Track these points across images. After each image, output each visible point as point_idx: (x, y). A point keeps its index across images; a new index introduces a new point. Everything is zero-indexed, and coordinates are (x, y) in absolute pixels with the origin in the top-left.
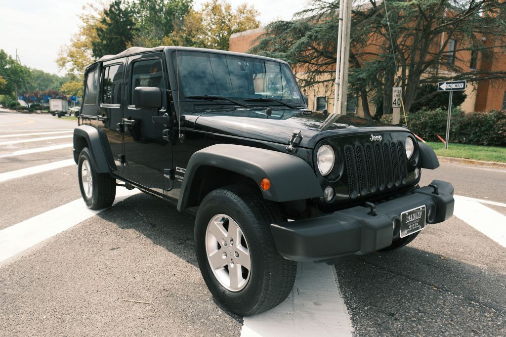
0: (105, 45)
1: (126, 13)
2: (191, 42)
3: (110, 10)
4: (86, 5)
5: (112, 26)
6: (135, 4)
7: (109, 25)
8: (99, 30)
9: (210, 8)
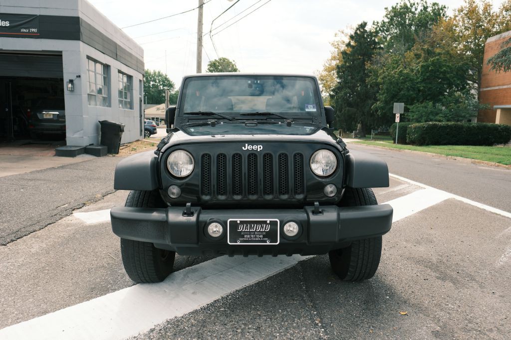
0: (348, 67)
1: (371, 34)
2: (434, 53)
3: (356, 33)
4: (338, 32)
5: (355, 48)
6: (384, 23)
7: (353, 47)
8: (344, 53)
9: (465, 12)
